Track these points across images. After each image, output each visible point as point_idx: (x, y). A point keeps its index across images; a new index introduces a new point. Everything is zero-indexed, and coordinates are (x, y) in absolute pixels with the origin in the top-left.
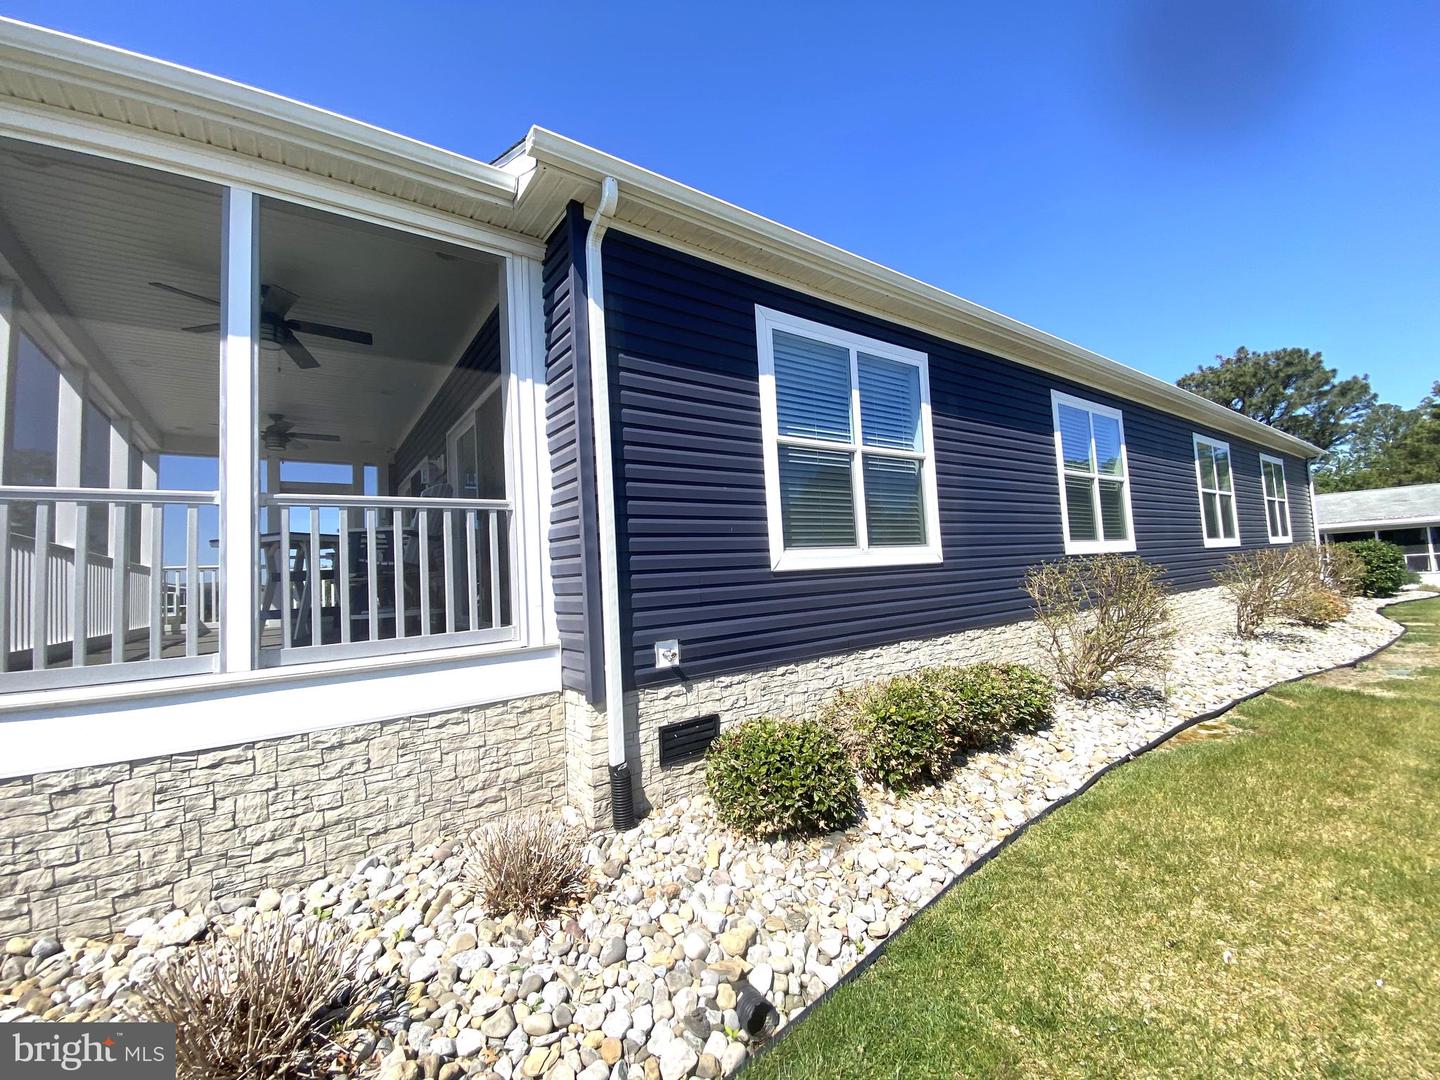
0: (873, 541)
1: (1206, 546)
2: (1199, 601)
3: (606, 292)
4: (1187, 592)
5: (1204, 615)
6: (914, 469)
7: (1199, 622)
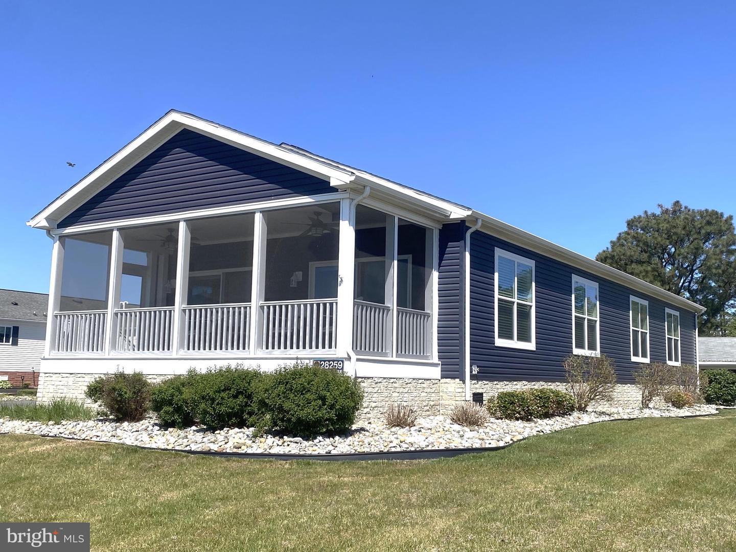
0: (519, 339)
1: (632, 361)
2: (626, 391)
3: (471, 249)
4: (621, 384)
5: (628, 399)
6: (527, 309)
7: (626, 402)
